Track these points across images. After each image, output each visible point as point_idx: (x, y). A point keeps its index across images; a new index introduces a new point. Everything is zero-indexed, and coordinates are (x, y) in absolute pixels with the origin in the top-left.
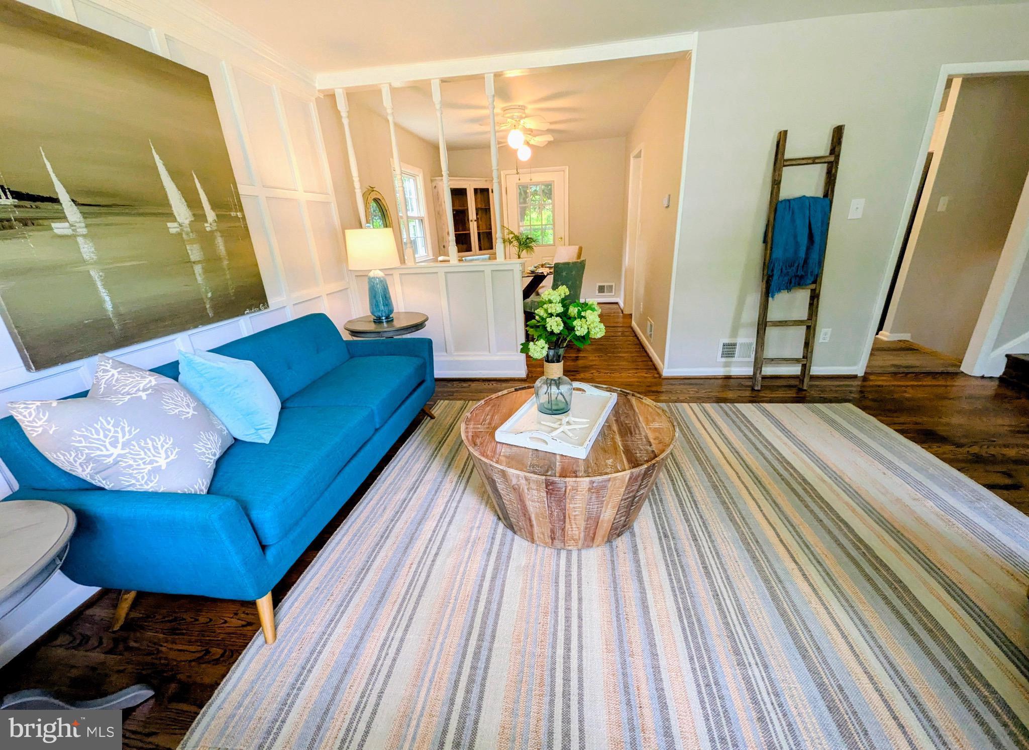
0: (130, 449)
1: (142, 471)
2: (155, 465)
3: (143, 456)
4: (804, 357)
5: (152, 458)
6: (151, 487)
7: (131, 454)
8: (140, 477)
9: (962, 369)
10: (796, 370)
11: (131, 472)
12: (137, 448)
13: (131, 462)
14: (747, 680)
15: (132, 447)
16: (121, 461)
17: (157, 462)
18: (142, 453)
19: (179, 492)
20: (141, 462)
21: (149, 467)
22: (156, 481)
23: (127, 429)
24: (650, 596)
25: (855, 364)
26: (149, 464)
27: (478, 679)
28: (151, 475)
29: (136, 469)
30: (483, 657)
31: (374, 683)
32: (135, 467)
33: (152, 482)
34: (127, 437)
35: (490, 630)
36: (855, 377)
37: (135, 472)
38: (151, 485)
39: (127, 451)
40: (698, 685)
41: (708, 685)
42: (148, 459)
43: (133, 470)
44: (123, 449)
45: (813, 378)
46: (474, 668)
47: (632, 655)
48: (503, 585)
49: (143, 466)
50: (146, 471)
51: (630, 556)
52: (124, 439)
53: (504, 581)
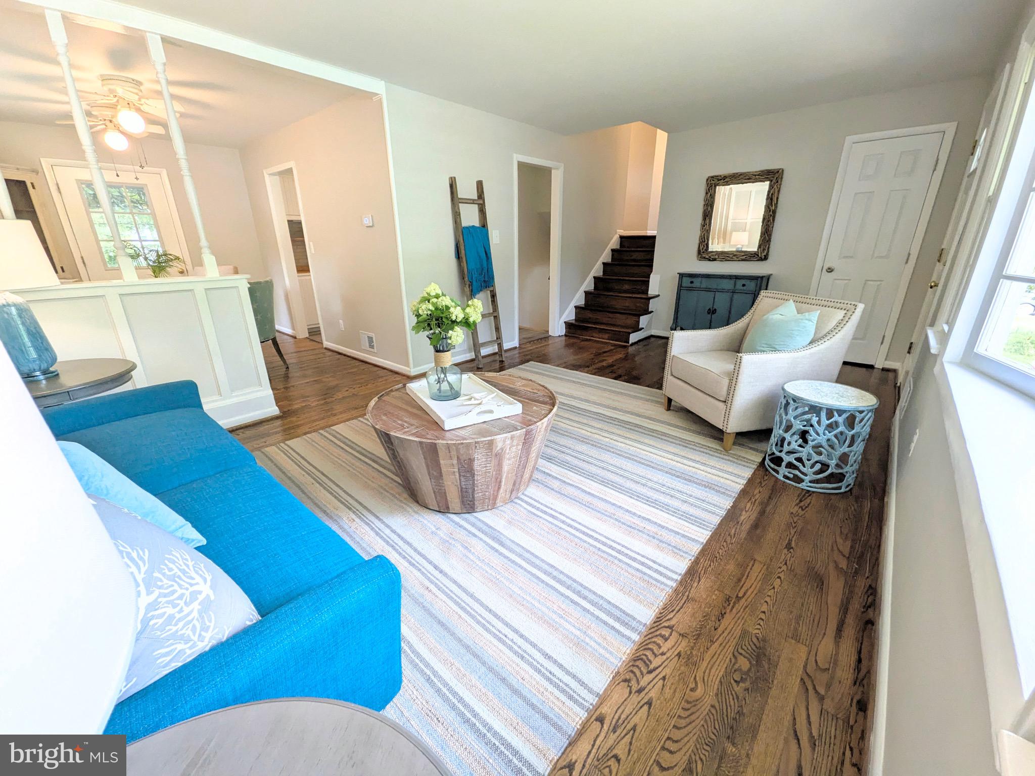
0: (160, 587)
1: (189, 618)
2: (201, 597)
3: (180, 592)
4: (497, 339)
5: (191, 589)
6: (211, 638)
7: (165, 596)
8: (189, 632)
9: (550, 334)
10: (495, 348)
11: (174, 629)
12: (165, 581)
13: (170, 611)
14: (651, 488)
15: (159, 583)
16: (153, 617)
17: (200, 592)
18: (176, 587)
19: (249, 623)
20: (182, 603)
21: (196, 606)
22: (212, 625)
23: (134, 555)
24: (584, 488)
25: (513, 340)
26: (191, 602)
27: (579, 588)
28: (203, 618)
29: (180, 620)
30: (564, 579)
31: (533, 659)
32: (178, 616)
33: (206, 629)
34: (143, 569)
35: (546, 566)
36: (516, 348)
37: (181, 624)
38: (208, 635)
39: (157, 593)
40: (645, 503)
41: (647, 501)
42: (187, 593)
43: (176, 625)
44: (149, 593)
45: (506, 351)
46: (568, 587)
47: (614, 515)
48: (513, 542)
49: (186, 610)
50: (195, 614)
51: (550, 478)
52: (142, 576)
53: (510, 540)
